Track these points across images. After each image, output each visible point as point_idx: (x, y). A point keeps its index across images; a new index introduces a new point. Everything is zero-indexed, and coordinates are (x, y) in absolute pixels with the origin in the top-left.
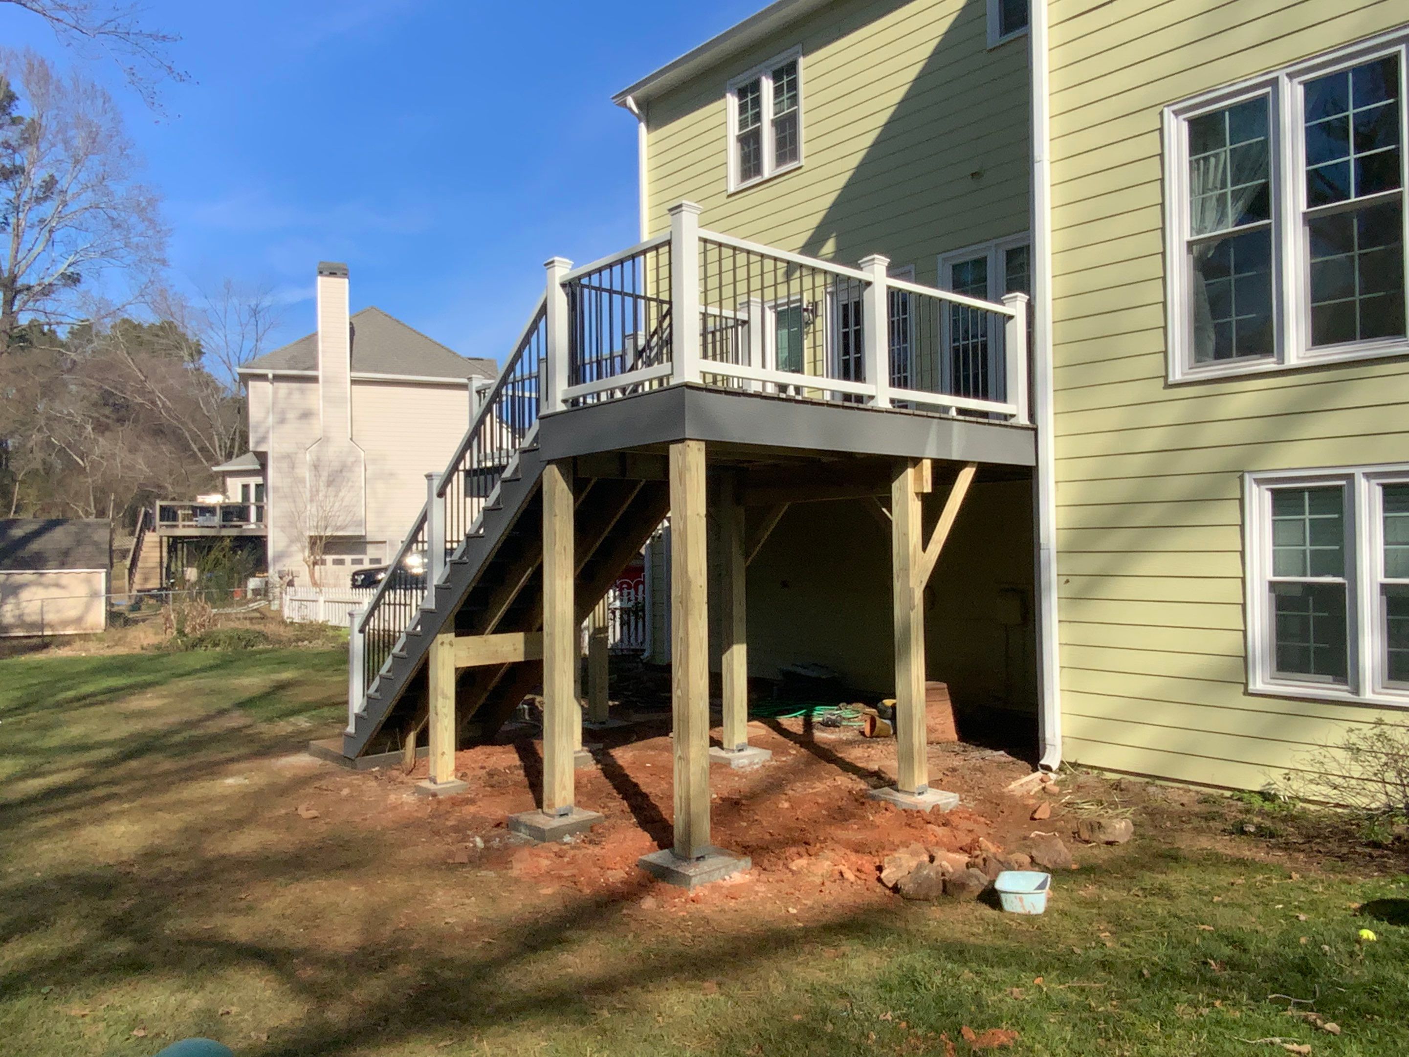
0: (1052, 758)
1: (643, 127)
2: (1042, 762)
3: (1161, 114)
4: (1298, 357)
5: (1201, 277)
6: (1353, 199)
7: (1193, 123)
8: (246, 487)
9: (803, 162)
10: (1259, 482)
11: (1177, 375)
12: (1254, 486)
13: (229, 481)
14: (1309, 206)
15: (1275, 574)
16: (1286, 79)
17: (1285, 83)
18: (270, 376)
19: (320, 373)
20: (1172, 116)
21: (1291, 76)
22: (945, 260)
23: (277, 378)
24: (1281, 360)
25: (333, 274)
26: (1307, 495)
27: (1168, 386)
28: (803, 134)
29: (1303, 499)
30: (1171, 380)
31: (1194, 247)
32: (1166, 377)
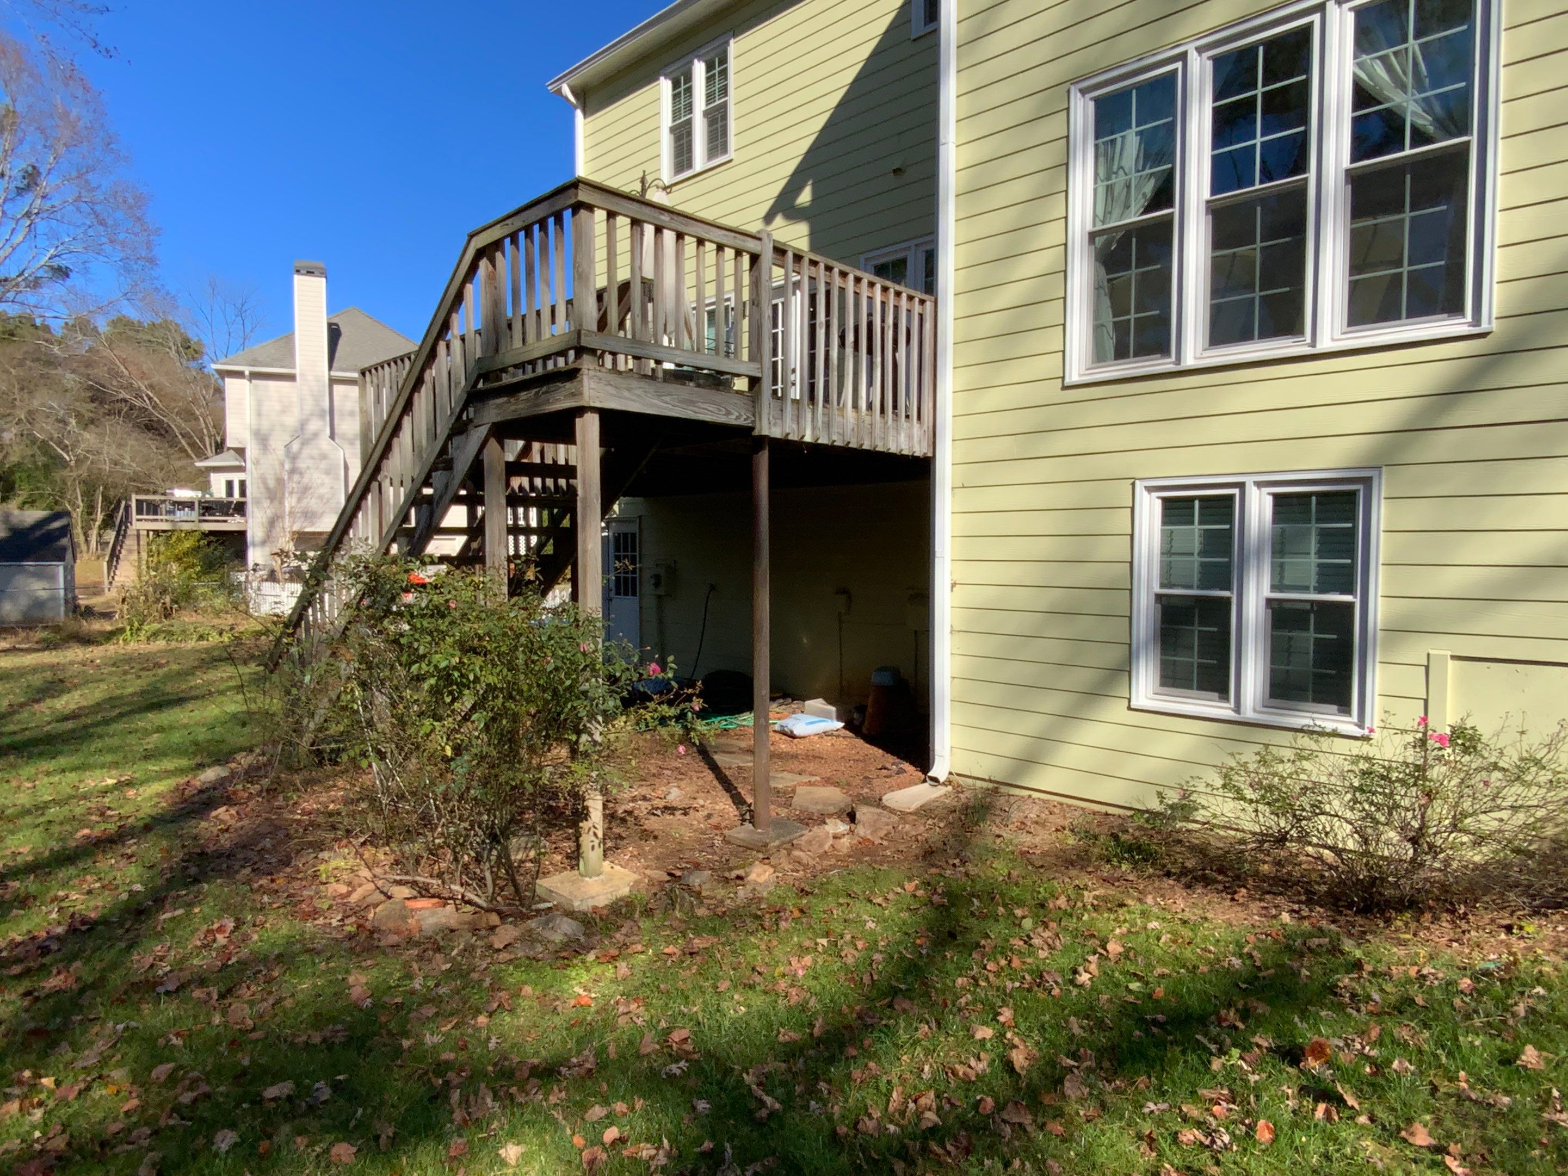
0: (939, 769)
1: (579, 114)
2: (930, 774)
3: (1068, 92)
4: (1195, 358)
5: (1103, 270)
6: (1258, 186)
7: (1100, 103)
8: (230, 484)
9: (731, 154)
10: (1150, 489)
11: (1074, 376)
12: (1145, 493)
13: (214, 477)
14: (1213, 193)
15: (1162, 586)
16: (1195, 54)
17: (1193, 57)
18: (247, 373)
19: (297, 371)
20: (1079, 95)
21: (1200, 50)
22: (866, 259)
23: (254, 376)
24: (1178, 360)
25: (310, 273)
26: (1197, 503)
27: (1065, 388)
28: (733, 126)
29: (1193, 508)
30: (1068, 381)
31: (1097, 239)
32: (1063, 378)
